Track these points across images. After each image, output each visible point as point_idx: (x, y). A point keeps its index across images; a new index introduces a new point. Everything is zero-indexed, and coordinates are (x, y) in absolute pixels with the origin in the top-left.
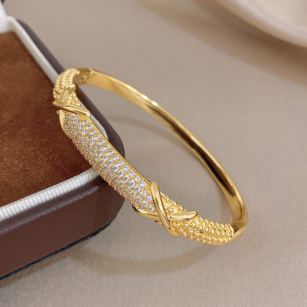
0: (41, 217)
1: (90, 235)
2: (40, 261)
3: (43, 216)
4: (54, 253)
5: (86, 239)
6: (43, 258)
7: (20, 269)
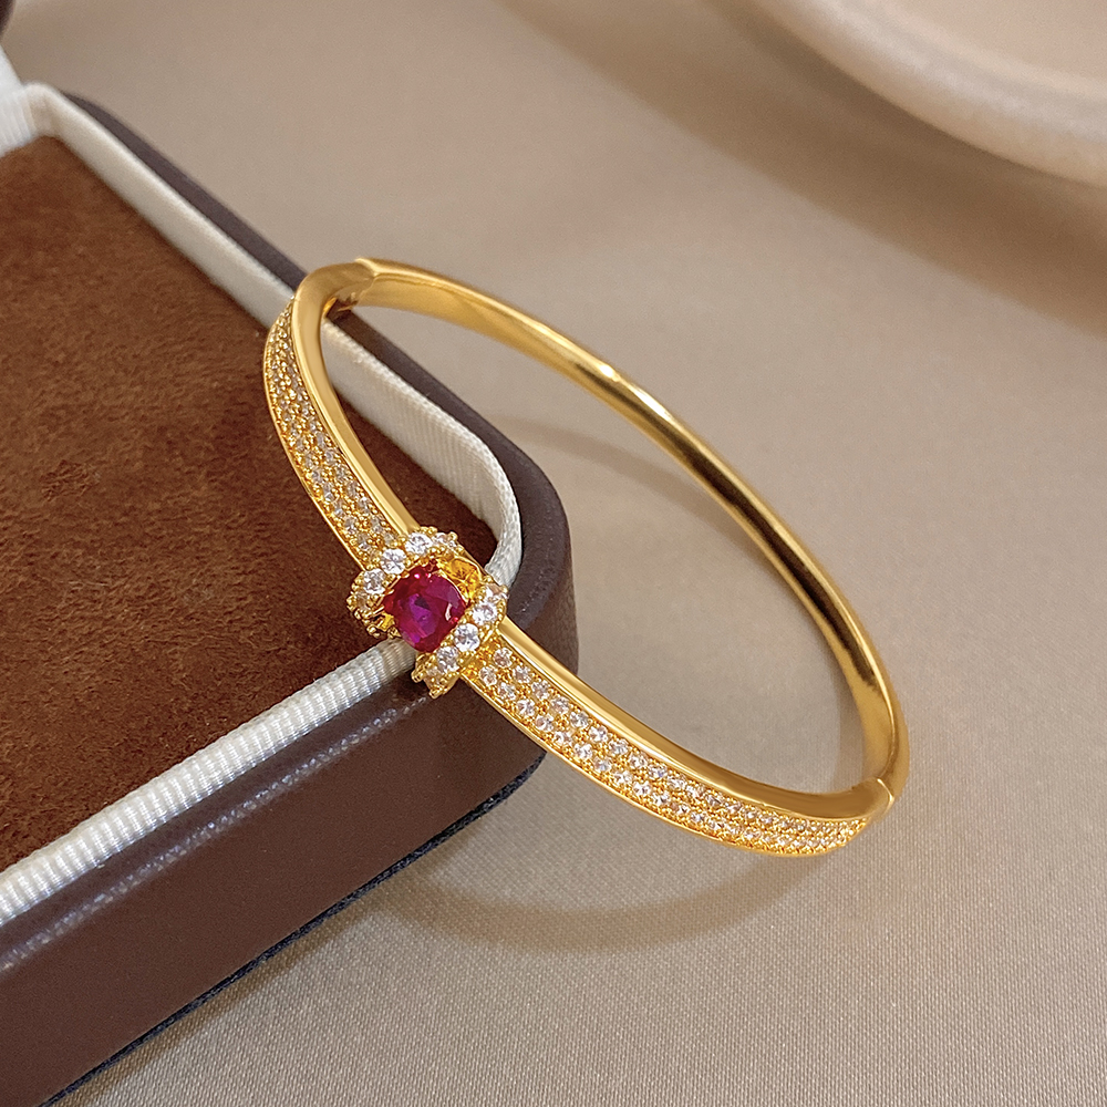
0: (351, 753)
1: (488, 801)
2: (342, 905)
3: (359, 747)
4: (382, 874)
5: (477, 817)
6: (349, 897)
7: (282, 943)
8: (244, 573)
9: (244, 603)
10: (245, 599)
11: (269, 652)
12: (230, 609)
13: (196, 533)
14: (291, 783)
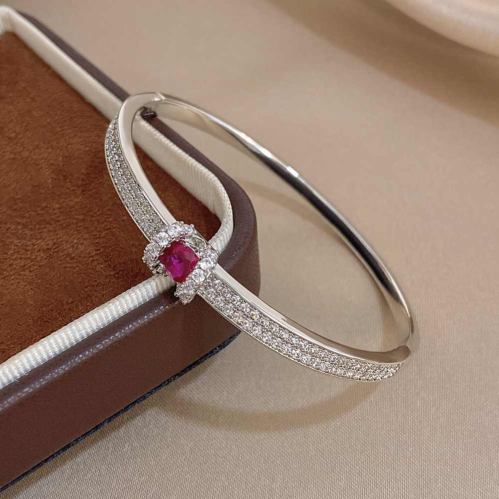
8: (99, 238)
9: (98, 252)
10: (99, 250)
11: (110, 275)
12: (93, 255)
13: (76, 219)
14: (119, 336)
